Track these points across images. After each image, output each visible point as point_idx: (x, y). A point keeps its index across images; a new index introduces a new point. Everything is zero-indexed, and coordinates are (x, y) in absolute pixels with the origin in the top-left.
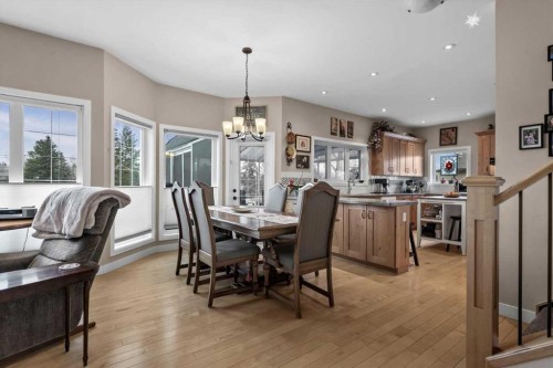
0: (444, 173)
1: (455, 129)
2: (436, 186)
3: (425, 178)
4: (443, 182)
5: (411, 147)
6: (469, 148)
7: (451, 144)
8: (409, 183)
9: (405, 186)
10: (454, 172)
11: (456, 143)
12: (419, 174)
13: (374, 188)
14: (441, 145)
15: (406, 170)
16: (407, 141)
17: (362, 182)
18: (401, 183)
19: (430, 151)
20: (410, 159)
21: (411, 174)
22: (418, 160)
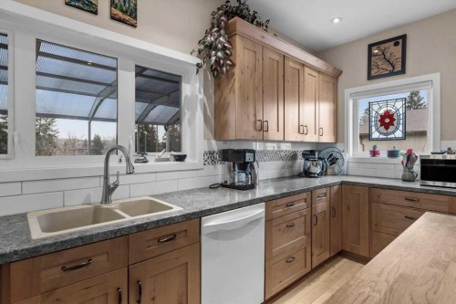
0: (375, 135)
1: (401, 40)
2: (360, 161)
3: (340, 146)
4: (374, 153)
5: (311, 81)
6: (436, 77)
7: (392, 74)
8: (308, 155)
9: (300, 161)
10: (399, 134)
11: (403, 71)
12: (327, 138)
13: (220, 172)
14: (370, 77)
15: (301, 129)
16: (303, 65)
17: (181, 158)
18: (294, 157)
19: (348, 92)
20: (308, 109)
21: (312, 138)
22: (325, 109)
